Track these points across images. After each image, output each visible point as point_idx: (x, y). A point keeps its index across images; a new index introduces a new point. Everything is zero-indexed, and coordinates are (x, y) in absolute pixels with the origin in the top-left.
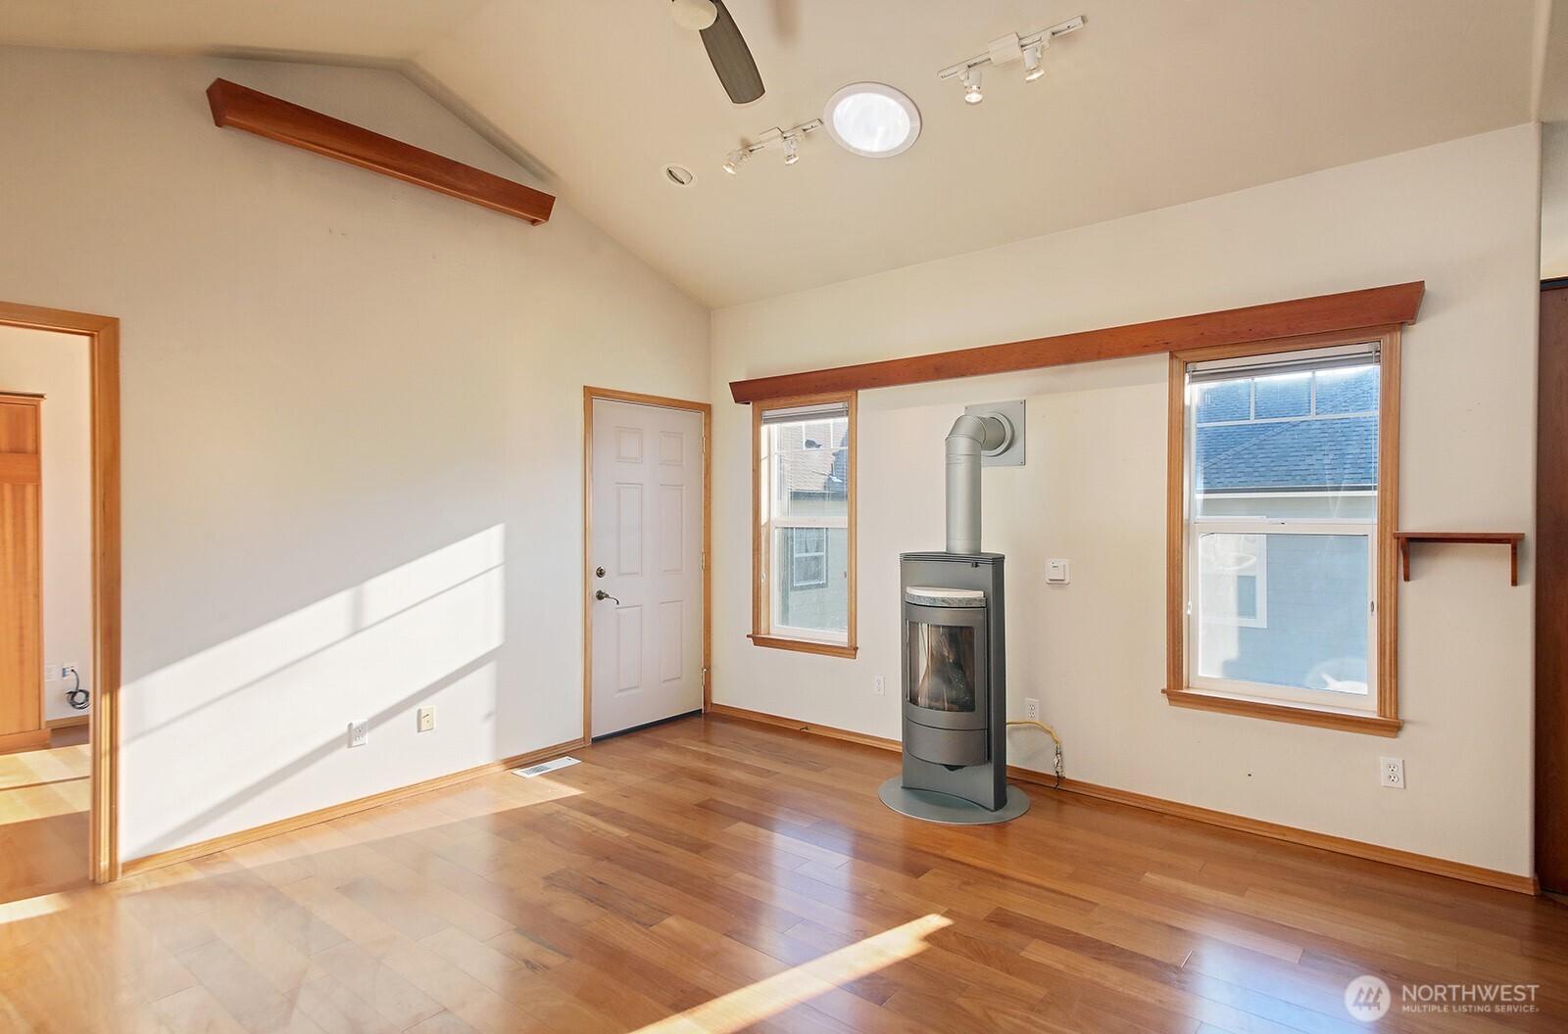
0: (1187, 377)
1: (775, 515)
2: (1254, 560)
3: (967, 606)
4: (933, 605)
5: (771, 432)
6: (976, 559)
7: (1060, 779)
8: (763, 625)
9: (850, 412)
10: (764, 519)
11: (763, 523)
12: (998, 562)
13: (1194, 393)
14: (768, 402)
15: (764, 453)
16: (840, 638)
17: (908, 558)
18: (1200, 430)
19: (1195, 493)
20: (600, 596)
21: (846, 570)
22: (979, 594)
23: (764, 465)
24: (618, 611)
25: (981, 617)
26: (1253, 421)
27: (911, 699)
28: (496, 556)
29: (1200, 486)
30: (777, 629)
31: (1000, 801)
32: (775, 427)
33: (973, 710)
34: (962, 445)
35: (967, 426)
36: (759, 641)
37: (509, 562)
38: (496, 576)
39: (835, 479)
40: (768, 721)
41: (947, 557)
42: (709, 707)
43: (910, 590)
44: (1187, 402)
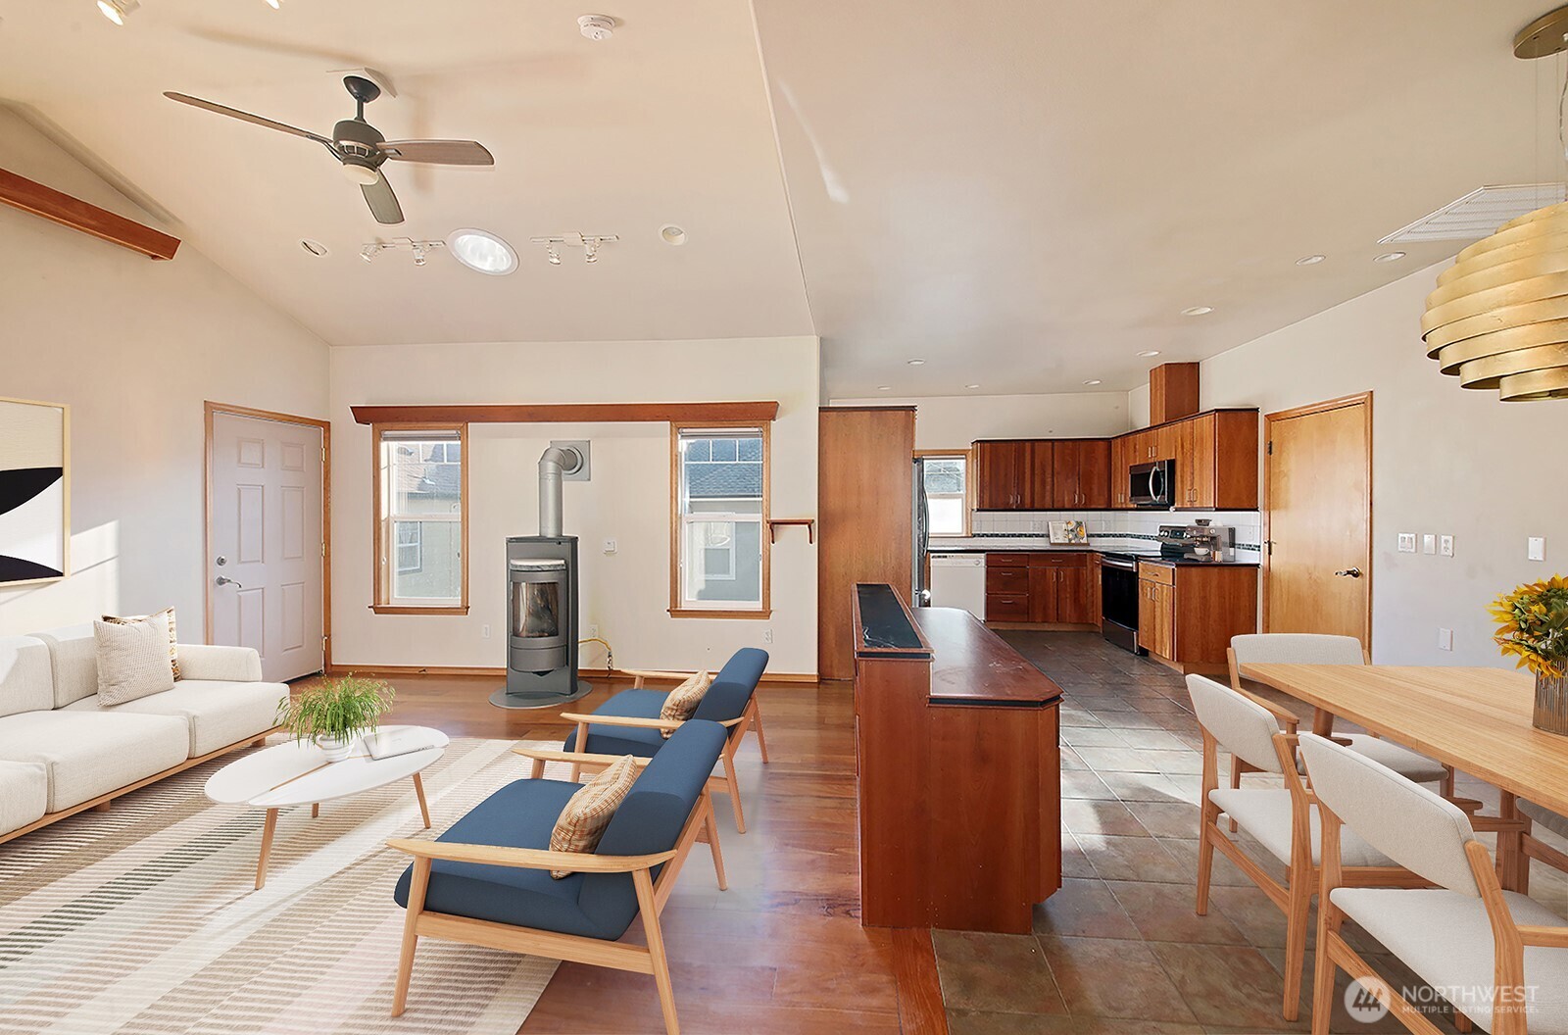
0: (679, 436)
1: (394, 512)
2: (729, 539)
3: (553, 570)
4: (531, 570)
5: (389, 449)
6: (559, 540)
7: (610, 671)
8: (383, 597)
9: (463, 436)
10: (384, 515)
11: (383, 518)
12: (574, 541)
13: (683, 445)
14: (388, 425)
15: (384, 463)
16: (457, 602)
17: (510, 541)
18: (686, 465)
19: (685, 498)
20: (221, 581)
21: (459, 551)
22: (563, 562)
23: (384, 474)
24: (240, 594)
25: (563, 576)
26: (711, 462)
27: (514, 632)
28: (110, 550)
29: (688, 494)
30: (396, 597)
31: (574, 689)
32: (394, 445)
33: (557, 635)
34: (551, 467)
35: (553, 454)
36: (378, 610)
37: (122, 555)
38: (111, 567)
39: (428, 482)
40: (390, 671)
41: (541, 539)
42: (329, 667)
43: (513, 562)
44: (680, 450)
